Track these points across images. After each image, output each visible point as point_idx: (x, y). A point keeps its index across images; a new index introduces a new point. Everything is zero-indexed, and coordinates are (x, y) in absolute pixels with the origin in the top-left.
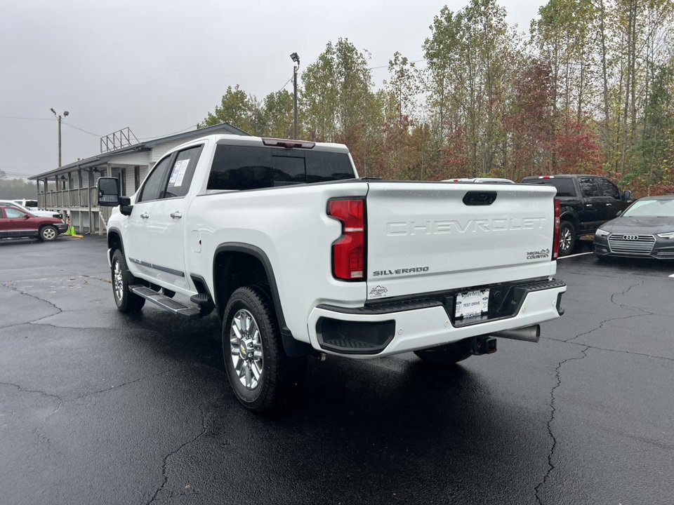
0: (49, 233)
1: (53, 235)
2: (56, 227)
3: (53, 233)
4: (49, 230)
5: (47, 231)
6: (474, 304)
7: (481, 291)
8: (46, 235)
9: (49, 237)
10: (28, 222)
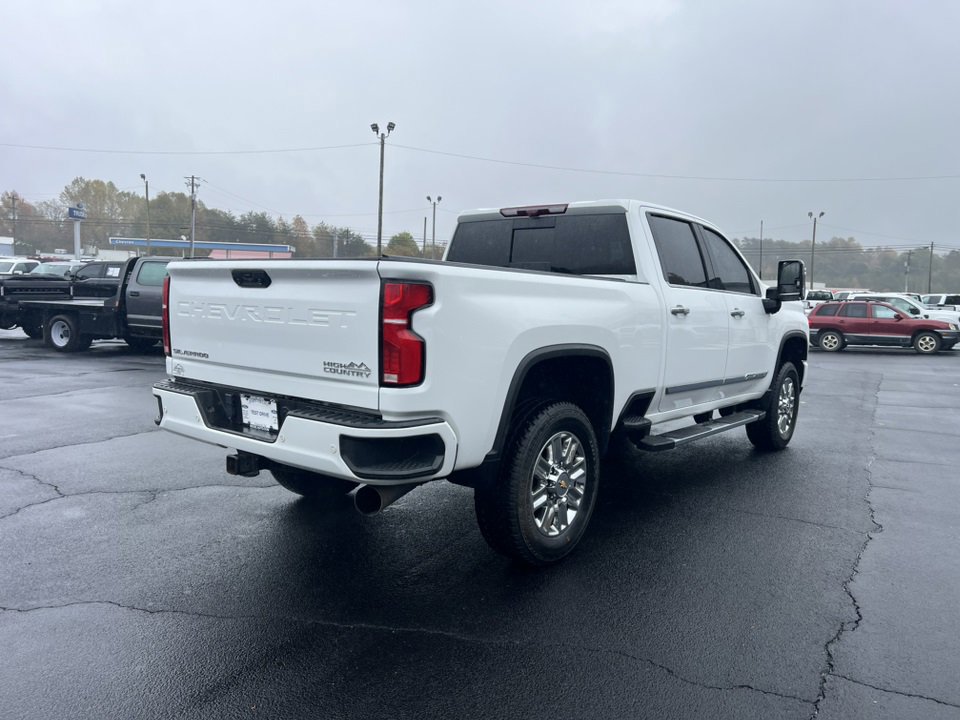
0: (927, 343)
1: (932, 345)
2: (939, 335)
3: (934, 342)
4: (928, 339)
5: (924, 340)
6: (262, 414)
7: (266, 400)
8: (921, 345)
9: (926, 348)
10: (899, 325)
